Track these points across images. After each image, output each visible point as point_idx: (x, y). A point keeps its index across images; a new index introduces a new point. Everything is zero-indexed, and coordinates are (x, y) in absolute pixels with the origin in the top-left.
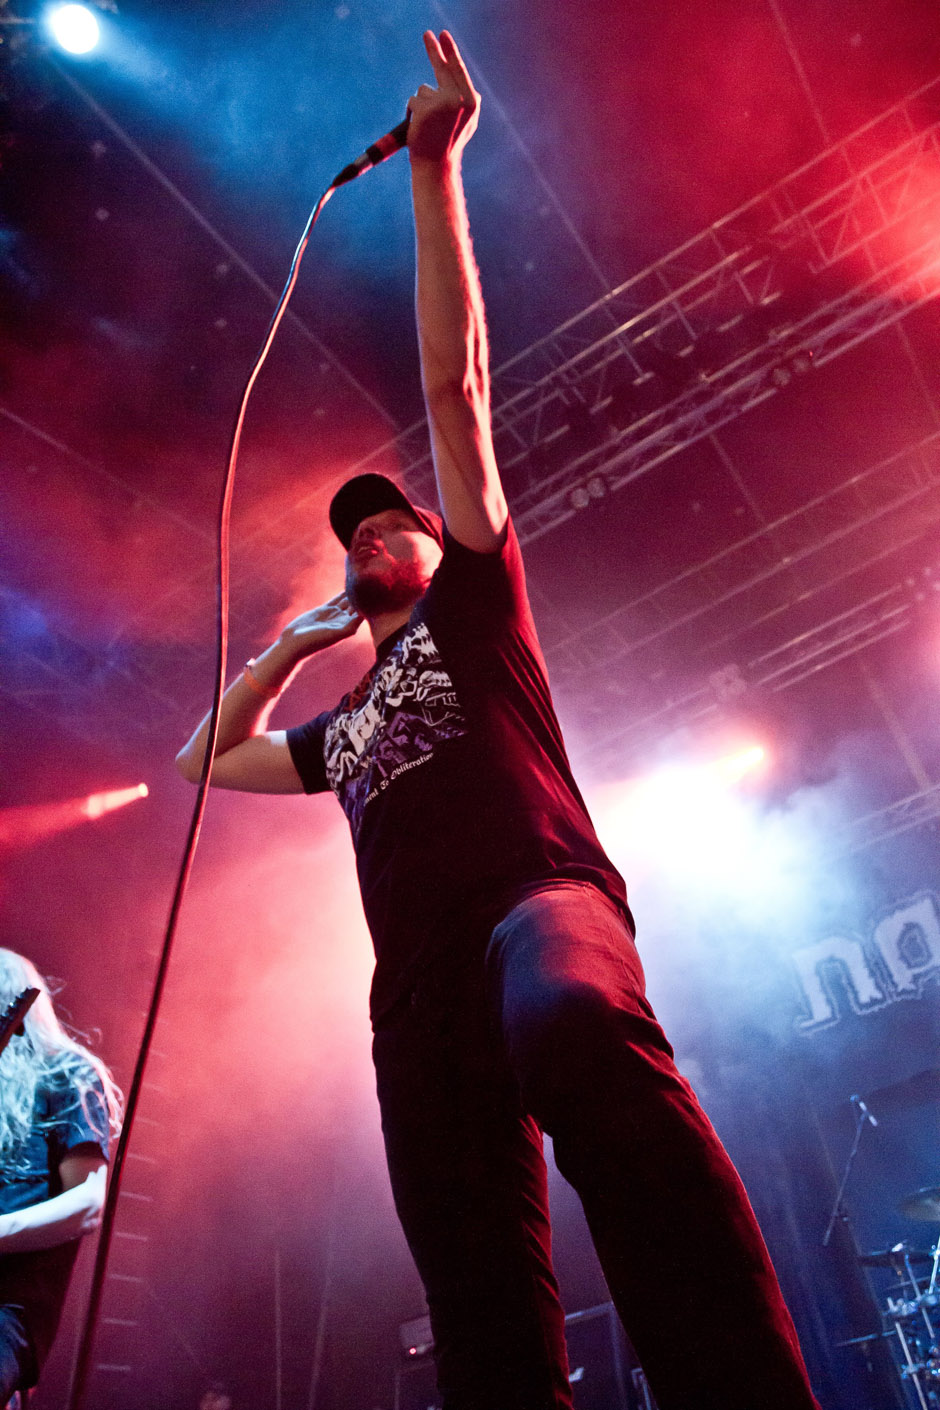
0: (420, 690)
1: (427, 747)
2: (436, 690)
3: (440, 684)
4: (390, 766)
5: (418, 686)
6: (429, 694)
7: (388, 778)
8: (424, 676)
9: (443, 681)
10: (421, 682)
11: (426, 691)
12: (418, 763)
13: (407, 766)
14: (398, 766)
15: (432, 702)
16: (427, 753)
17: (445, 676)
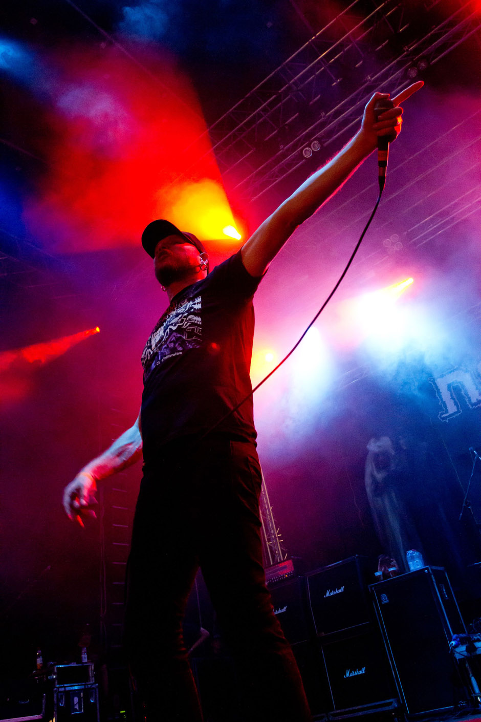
0: (186, 323)
1: (180, 349)
2: (193, 324)
3: (196, 322)
4: (163, 355)
5: (186, 321)
6: (190, 326)
7: (161, 360)
8: (190, 317)
9: (198, 321)
10: (188, 319)
11: (189, 324)
12: (174, 355)
13: (169, 356)
14: (165, 356)
15: (190, 329)
16: (179, 351)
17: (200, 319)
